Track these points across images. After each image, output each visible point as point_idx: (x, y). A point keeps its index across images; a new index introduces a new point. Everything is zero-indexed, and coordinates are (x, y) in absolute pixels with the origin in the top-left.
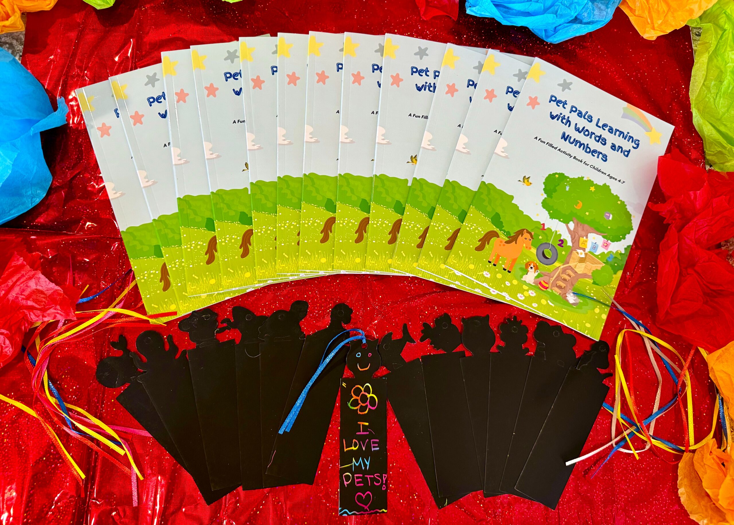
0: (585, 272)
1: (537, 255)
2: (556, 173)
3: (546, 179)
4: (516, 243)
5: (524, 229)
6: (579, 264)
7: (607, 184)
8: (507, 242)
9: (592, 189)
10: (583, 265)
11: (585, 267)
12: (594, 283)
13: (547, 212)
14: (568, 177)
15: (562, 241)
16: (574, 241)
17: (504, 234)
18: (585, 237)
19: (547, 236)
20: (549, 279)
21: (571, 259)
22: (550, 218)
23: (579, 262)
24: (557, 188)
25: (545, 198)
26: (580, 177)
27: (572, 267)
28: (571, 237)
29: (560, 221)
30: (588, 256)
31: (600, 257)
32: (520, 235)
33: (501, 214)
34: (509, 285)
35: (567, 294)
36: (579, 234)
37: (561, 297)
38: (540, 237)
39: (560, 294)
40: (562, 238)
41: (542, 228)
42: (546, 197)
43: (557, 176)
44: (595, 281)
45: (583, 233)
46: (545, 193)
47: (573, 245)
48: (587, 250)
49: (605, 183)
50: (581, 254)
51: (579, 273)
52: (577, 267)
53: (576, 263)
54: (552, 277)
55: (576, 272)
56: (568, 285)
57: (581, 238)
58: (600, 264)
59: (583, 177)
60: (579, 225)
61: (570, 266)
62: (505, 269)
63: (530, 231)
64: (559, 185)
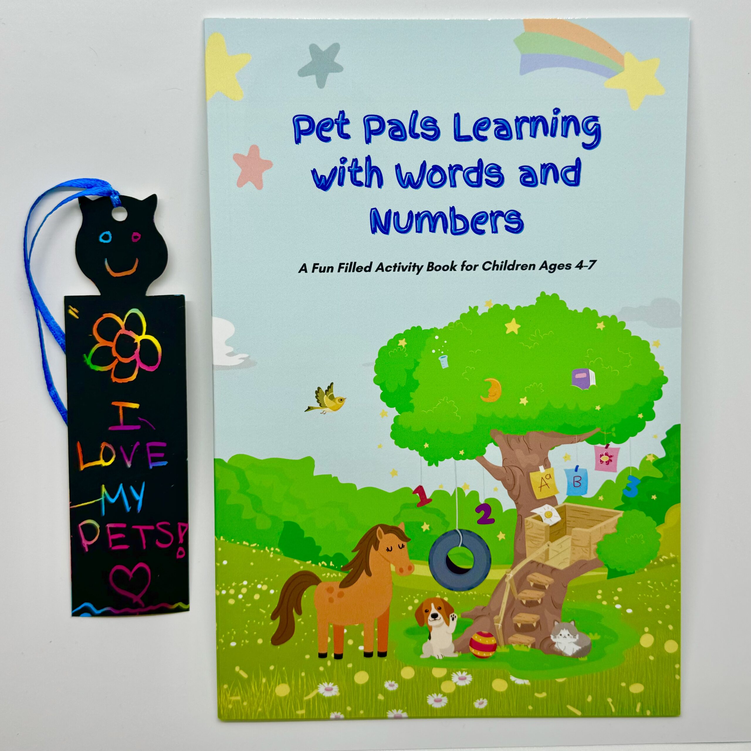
0: (577, 558)
1: (435, 576)
2: (399, 337)
3: (376, 369)
4: (369, 574)
5: (375, 528)
6: (554, 545)
7: (549, 293)
8: (346, 583)
9: (513, 327)
10: (565, 541)
11: (573, 544)
12: (613, 574)
13: (415, 453)
14: (433, 331)
15: (485, 508)
16: (515, 492)
17: (328, 566)
18: (541, 468)
19: (442, 516)
20: (492, 622)
21: (528, 544)
22: (430, 464)
23: (552, 541)
24: (415, 376)
25: (396, 419)
26: (467, 311)
27: (540, 561)
28: (505, 485)
29: (458, 458)
30: (569, 513)
31: (601, 498)
32: (372, 548)
33: (300, 521)
34: (396, 686)
35: (552, 637)
36: (523, 466)
37: (540, 653)
38: (425, 527)
39: (533, 646)
40: (482, 501)
41: (419, 500)
42: (397, 414)
43: (402, 343)
44: (612, 567)
45: (534, 458)
46: (390, 405)
47: (517, 504)
48: (561, 499)
49: (543, 293)
50: (549, 515)
51: (562, 567)
52: (551, 554)
53: (545, 547)
54: (497, 612)
55: (554, 569)
56: (547, 613)
57: (533, 476)
58: (609, 516)
59: (476, 308)
60: (513, 442)
61: (532, 562)
62: (368, 655)
63: (391, 523)
64: (417, 364)
